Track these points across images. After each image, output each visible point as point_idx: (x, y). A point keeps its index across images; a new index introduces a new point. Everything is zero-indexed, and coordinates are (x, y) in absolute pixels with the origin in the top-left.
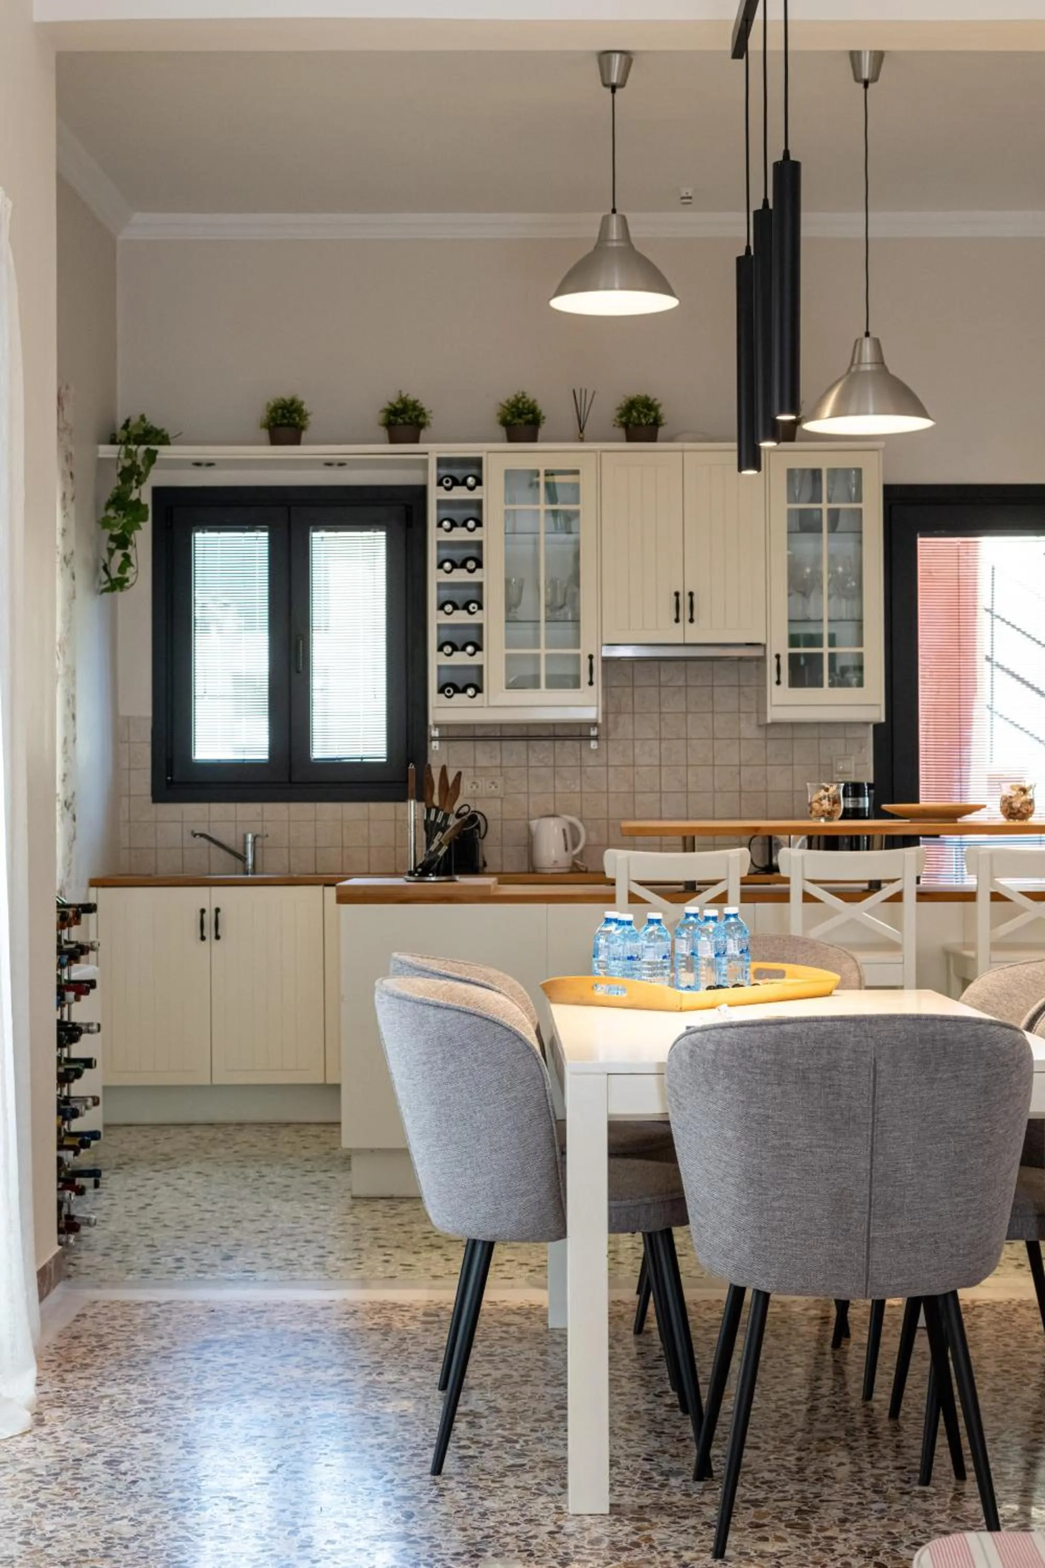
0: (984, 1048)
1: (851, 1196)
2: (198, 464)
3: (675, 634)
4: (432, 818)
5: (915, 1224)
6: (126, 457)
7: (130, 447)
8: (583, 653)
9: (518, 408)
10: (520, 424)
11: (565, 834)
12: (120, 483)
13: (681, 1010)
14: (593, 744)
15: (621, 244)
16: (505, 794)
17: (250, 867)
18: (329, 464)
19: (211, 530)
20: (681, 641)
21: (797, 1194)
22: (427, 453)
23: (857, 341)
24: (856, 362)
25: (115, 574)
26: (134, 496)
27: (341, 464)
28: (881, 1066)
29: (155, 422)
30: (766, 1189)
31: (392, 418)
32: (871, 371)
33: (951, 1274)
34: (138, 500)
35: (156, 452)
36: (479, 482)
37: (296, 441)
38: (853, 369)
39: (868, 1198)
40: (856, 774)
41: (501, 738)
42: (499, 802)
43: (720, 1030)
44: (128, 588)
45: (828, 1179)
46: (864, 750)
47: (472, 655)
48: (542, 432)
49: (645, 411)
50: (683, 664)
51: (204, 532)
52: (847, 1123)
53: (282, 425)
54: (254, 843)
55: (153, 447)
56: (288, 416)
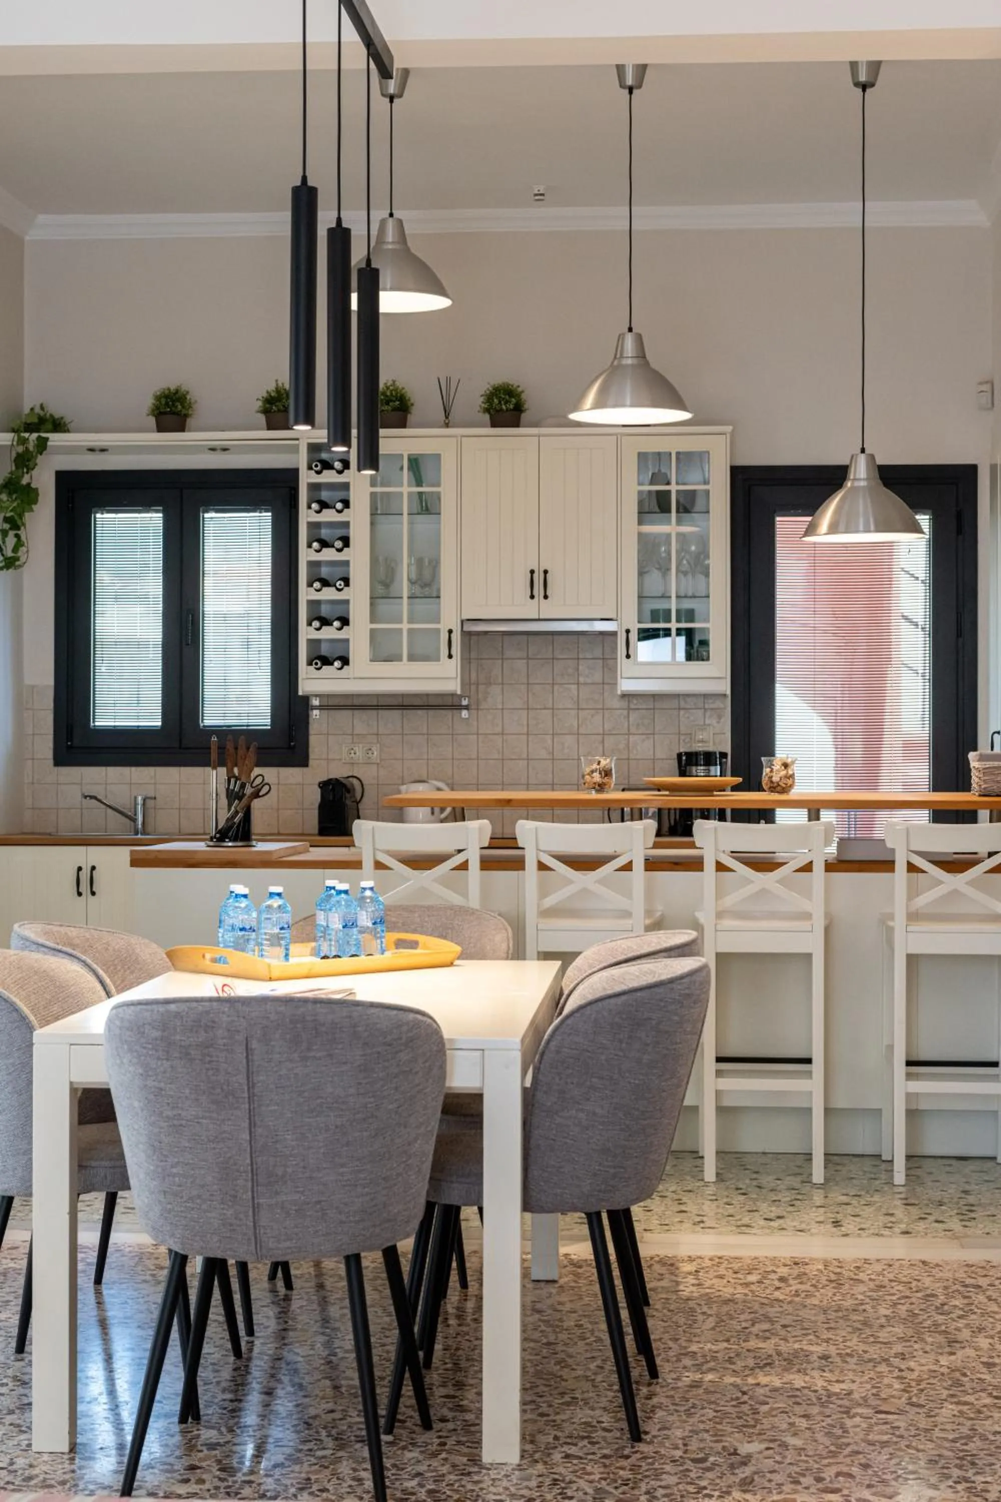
0: (360, 1029)
1: (235, 1164)
2: (91, 450)
3: (530, 609)
4: (231, 787)
5: (298, 1192)
6: (18, 444)
7: (22, 434)
8: (444, 627)
9: (387, 396)
10: (387, 411)
12: (14, 468)
13: (271, 979)
14: (465, 714)
15: (397, 247)
16: (381, 760)
17: (140, 826)
18: (213, 449)
19: (109, 512)
20: (537, 617)
21: (191, 1162)
22: (297, 439)
23: (620, 336)
24: (618, 356)
25: (9, 554)
26: (24, 481)
27: (225, 450)
28: (254, 1044)
29: (56, 410)
30: (166, 1156)
31: (268, 406)
32: (632, 365)
33: (340, 1240)
34: (29, 484)
35: (47, 439)
36: (347, 466)
37: (182, 428)
38: (616, 363)
39: (249, 1168)
40: (714, 744)
41: (377, 707)
42: (375, 767)
43: (125, 1008)
44: (20, 566)
45: (214, 1148)
46: (722, 720)
47: (339, 629)
48: (411, 418)
49: (507, 397)
50: (550, 637)
51: (102, 514)
52: (226, 1097)
53: (165, 413)
54: (144, 804)
55: (44, 435)
56: (173, 405)
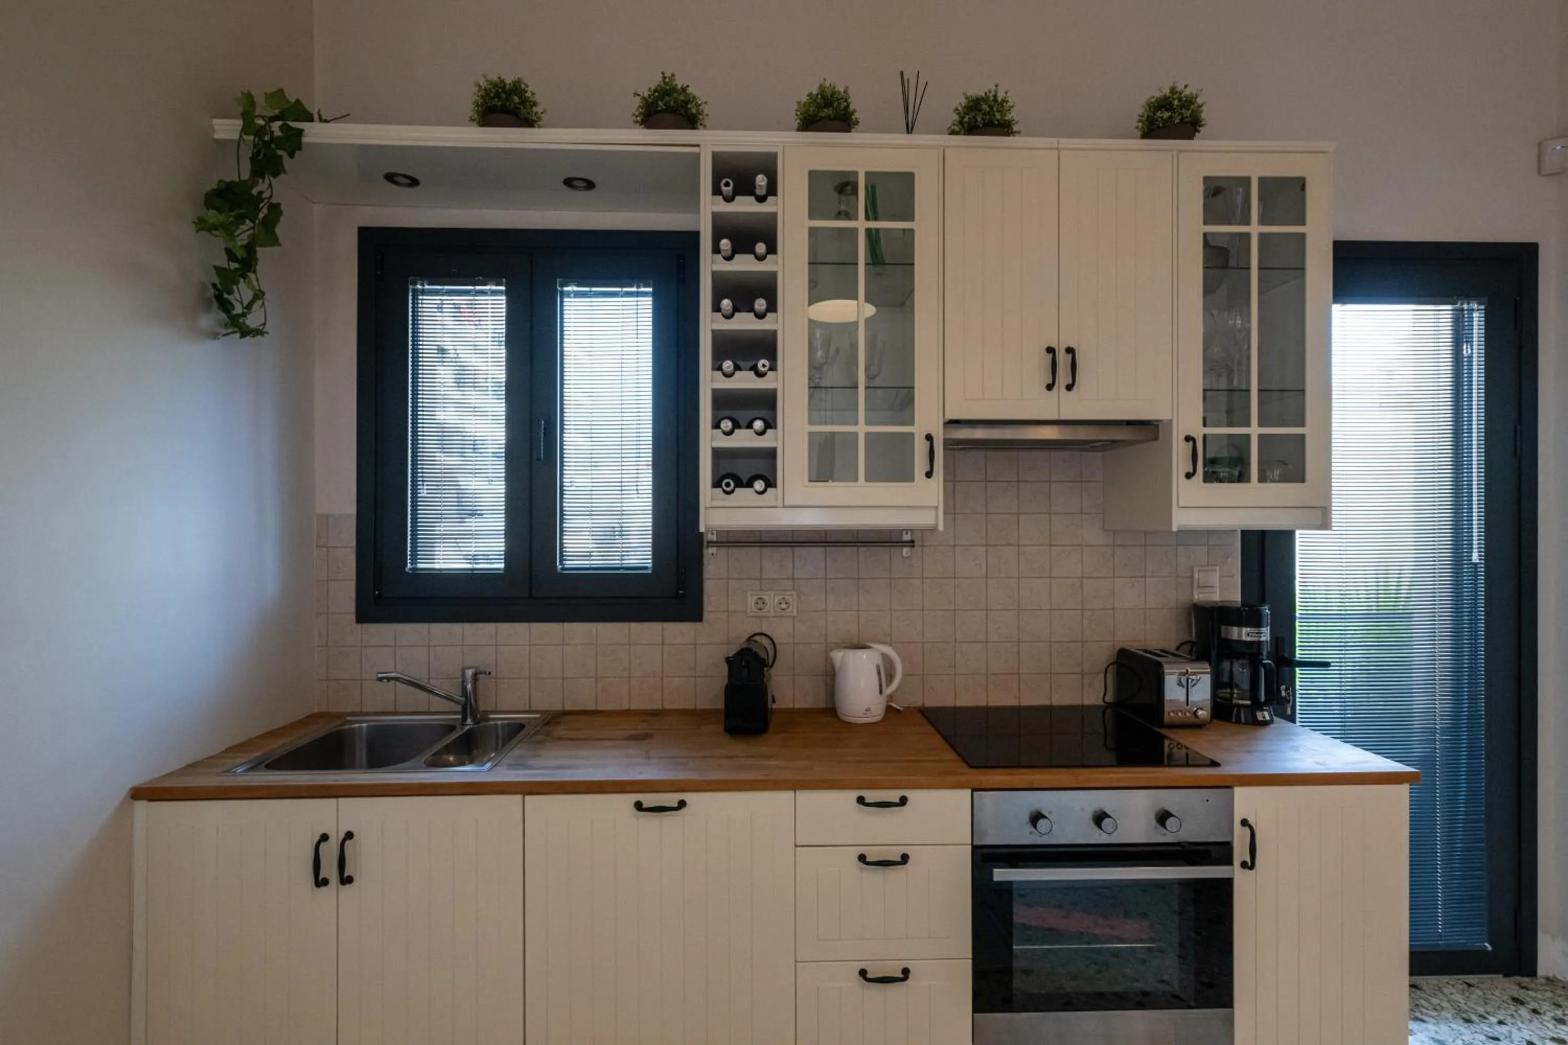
3: (1046, 406)
8: (918, 431)
9: (825, 97)
11: (879, 673)
12: (246, 176)
14: (906, 551)
16: (798, 612)
20: (1054, 418)
22: (698, 146)
25: (238, 310)
26: (256, 191)
31: (651, 103)
35: (300, 132)
36: (772, 190)
41: (796, 543)
42: (790, 621)
46: (1230, 561)
47: (761, 433)
54: (476, 681)
55: (294, 125)
56: (507, 99)
